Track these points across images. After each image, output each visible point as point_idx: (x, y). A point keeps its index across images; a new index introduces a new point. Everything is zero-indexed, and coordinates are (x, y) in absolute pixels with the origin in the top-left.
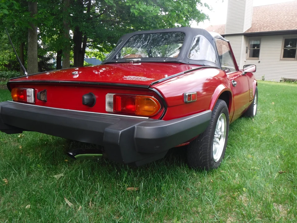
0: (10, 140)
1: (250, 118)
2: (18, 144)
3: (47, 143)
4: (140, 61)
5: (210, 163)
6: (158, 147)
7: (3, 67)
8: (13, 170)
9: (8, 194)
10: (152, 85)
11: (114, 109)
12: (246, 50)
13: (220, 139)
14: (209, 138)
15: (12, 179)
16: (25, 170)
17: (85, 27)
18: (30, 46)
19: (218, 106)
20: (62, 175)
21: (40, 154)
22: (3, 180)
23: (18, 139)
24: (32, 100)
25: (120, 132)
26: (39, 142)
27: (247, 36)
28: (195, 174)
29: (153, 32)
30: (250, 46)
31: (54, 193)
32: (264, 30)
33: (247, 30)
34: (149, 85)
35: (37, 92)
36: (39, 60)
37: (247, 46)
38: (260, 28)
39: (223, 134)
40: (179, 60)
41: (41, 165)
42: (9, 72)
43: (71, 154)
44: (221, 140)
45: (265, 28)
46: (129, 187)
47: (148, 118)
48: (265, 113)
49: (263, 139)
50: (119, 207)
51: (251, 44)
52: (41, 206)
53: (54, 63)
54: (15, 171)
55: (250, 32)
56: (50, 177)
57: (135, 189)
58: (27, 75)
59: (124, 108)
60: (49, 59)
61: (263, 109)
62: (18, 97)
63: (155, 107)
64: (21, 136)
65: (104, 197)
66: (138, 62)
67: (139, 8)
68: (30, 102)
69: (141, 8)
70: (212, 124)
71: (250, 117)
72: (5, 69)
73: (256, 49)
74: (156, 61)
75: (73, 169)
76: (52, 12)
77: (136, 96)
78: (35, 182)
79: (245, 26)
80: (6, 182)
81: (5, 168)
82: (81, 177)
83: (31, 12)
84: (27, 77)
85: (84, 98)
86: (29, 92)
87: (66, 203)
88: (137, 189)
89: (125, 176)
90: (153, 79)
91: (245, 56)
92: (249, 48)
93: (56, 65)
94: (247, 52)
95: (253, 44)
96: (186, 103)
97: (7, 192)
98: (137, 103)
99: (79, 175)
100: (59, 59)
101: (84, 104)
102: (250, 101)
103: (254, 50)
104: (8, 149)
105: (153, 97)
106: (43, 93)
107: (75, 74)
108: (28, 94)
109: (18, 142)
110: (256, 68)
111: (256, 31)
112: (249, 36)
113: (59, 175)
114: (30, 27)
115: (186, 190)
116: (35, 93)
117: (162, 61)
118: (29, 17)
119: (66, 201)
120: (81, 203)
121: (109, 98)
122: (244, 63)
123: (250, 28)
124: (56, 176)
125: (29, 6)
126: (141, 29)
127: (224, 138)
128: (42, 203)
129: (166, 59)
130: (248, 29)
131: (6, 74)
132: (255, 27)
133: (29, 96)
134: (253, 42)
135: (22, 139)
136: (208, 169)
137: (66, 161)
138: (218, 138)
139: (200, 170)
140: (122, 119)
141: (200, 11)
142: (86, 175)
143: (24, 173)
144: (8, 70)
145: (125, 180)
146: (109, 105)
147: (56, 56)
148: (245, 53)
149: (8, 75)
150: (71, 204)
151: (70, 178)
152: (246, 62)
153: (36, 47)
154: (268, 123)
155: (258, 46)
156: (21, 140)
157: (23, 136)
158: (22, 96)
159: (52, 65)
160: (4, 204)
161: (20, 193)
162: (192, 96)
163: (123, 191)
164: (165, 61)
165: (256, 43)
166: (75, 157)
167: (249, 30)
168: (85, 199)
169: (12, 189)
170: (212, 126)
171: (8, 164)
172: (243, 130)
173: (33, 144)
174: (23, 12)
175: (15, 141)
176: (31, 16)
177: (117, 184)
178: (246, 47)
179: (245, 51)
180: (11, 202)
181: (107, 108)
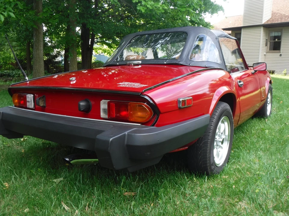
0: (13, 143)
1: (262, 119)
2: (21, 147)
3: (49, 147)
4: (140, 63)
5: (211, 168)
6: (149, 153)
7: (9, 66)
8: (14, 174)
9: (8, 198)
10: (143, 92)
11: (109, 115)
12: (265, 42)
13: (222, 143)
14: (209, 143)
15: (13, 183)
16: (26, 174)
17: (91, 23)
18: (36, 45)
19: (219, 109)
20: (62, 179)
21: (41, 158)
22: (4, 184)
23: (21, 142)
24: (32, 106)
25: (111, 139)
26: (41, 145)
27: (267, 28)
28: (194, 179)
29: (155, 32)
30: (270, 38)
31: (52, 198)
32: (285, 20)
33: (266, 21)
34: (141, 92)
35: (37, 97)
36: (46, 58)
37: (267, 39)
38: (281, 19)
39: (227, 138)
40: (180, 62)
41: (41, 169)
42: (16, 71)
43: (67, 159)
44: (224, 143)
45: (286, 18)
46: (126, 192)
47: (140, 125)
48: (281, 113)
49: (274, 141)
50: (114, 212)
51: (271, 35)
52: (38, 210)
53: (62, 60)
54: (16, 175)
55: (270, 23)
56: (50, 182)
57: (133, 194)
58: (28, 80)
59: (118, 115)
60: (56, 56)
61: (280, 108)
62: (19, 102)
63: (148, 114)
64: (24, 139)
65: (101, 202)
66: (138, 65)
67: (146, 4)
68: (30, 107)
69: (148, 4)
70: (211, 129)
71: (263, 117)
72: (11, 68)
73: (277, 42)
74: (156, 63)
75: (73, 173)
76: (58, 10)
77: (129, 103)
78: (35, 186)
79: (264, 17)
80: (6, 185)
81: (7, 172)
82: (79, 181)
83: (36, 11)
84: (28, 82)
85: (80, 104)
86: (28, 97)
87: (63, 207)
88: (134, 194)
89: (123, 180)
90: (146, 85)
91: (265, 49)
92: (269, 40)
93: (63, 62)
94: (266, 45)
95: (273, 35)
96: (180, 108)
97: (7, 196)
98: (130, 110)
99: (78, 179)
100: (66, 56)
101: (80, 110)
102: (261, 101)
103: (274, 42)
104: (10, 153)
105: (146, 104)
106: (42, 99)
107: (73, 80)
108: (28, 100)
109: (21, 146)
110: (267, 66)
111: (276, 22)
112: (269, 28)
113: (59, 179)
114: (35, 26)
115: (184, 195)
116: (34, 98)
117: (162, 63)
118: (34, 16)
119: (63, 205)
120: (78, 207)
121: (104, 105)
122: (264, 56)
123: (270, 18)
124: (55, 180)
125: (33, 4)
126: (151, 23)
127: (228, 142)
128: (40, 207)
129: (167, 61)
130: (268, 19)
131: (13, 73)
132: (275, 18)
133: (29, 102)
134: (273, 33)
135: (25, 143)
136: (209, 174)
137: (66, 165)
138: (220, 142)
139: (200, 175)
140: (114, 125)
141: (214, 2)
142: (85, 179)
143: (24, 177)
144: (15, 69)
145: (123, 185)
146: (104, 112)
147: (64, 53)
148: (265, 45)
149: (15, 74)
150: (68, 208)
151: (69, 182)
152: (266, 55)
153: (42, 46)
154: (282, 124)
155: (279, 38)
156: (23, 144)
157: (26, 139)
158: (22, 102)
159: (60, 62)
160: (4, 207)
161: (21, 197)
162: (187, 102)
163: (120, 196)
164: (165, 63)
165: (276, 34)
166: (71, 162)
167: (268, 21)
168: (82, 203)
169: (12, 192)
170: (211, 130)
171: (9, 168)
172: (253, 132)
173: (36, 148)
174: (28, 10)
175: (18, 144)
176: (36, 14)
177: (115, 189)
178: (265, 39)
179: (265, 44)
180: (10, 206)
181: (102, 115)
